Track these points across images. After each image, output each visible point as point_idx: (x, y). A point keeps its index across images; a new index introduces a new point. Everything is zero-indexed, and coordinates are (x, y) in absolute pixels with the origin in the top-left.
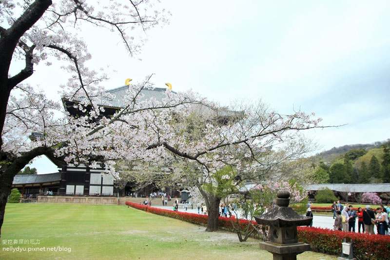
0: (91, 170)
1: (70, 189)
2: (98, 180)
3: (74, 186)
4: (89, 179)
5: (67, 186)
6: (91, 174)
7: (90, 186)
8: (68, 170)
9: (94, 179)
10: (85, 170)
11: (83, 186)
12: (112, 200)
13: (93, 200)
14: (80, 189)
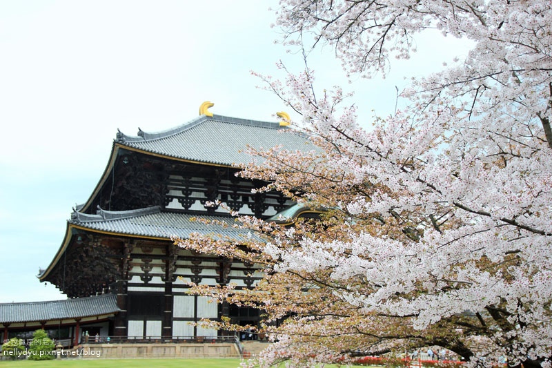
0: (174, 290)
1: (135, 328)
2: (188, 309)
3: (142, 322)
4: (171, 307)
5: (130, 322)
6: (175, 297)
7: (174, 322)
8: (130, 289)
9: (181, 306)
10: (163, 290)
11: (160, 322)
12: (226, 348)
13: (190, 349)
14: (155, 328)
